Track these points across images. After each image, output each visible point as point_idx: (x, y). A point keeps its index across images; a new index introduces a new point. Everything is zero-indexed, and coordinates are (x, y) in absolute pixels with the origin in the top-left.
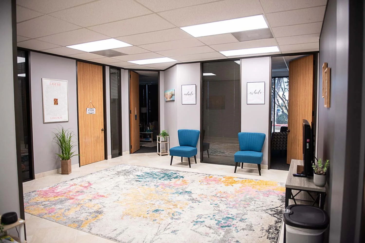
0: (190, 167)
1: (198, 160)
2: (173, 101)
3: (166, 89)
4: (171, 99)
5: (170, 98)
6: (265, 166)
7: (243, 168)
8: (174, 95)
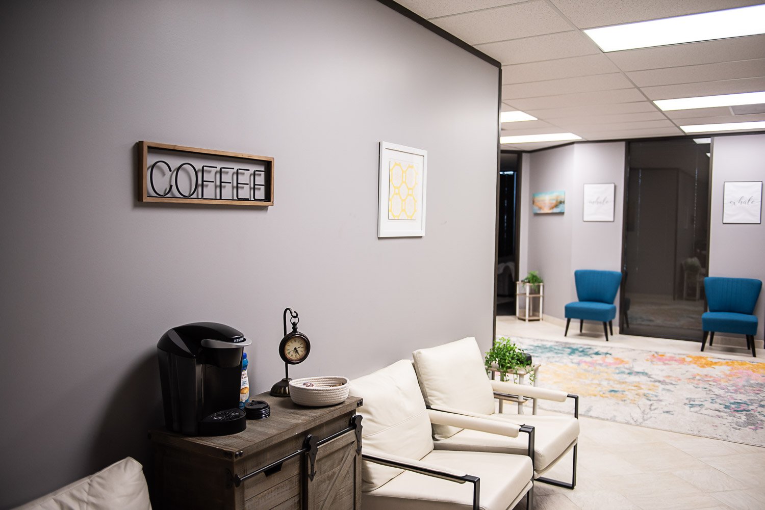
0: (607, 340)
1: (616, 329)
2: (562, 214)
3: (535, 190)
4: (556, 210)
5: (552, 208)
6: (759, 342)
7: (713, 345)
8: (564, 202)
